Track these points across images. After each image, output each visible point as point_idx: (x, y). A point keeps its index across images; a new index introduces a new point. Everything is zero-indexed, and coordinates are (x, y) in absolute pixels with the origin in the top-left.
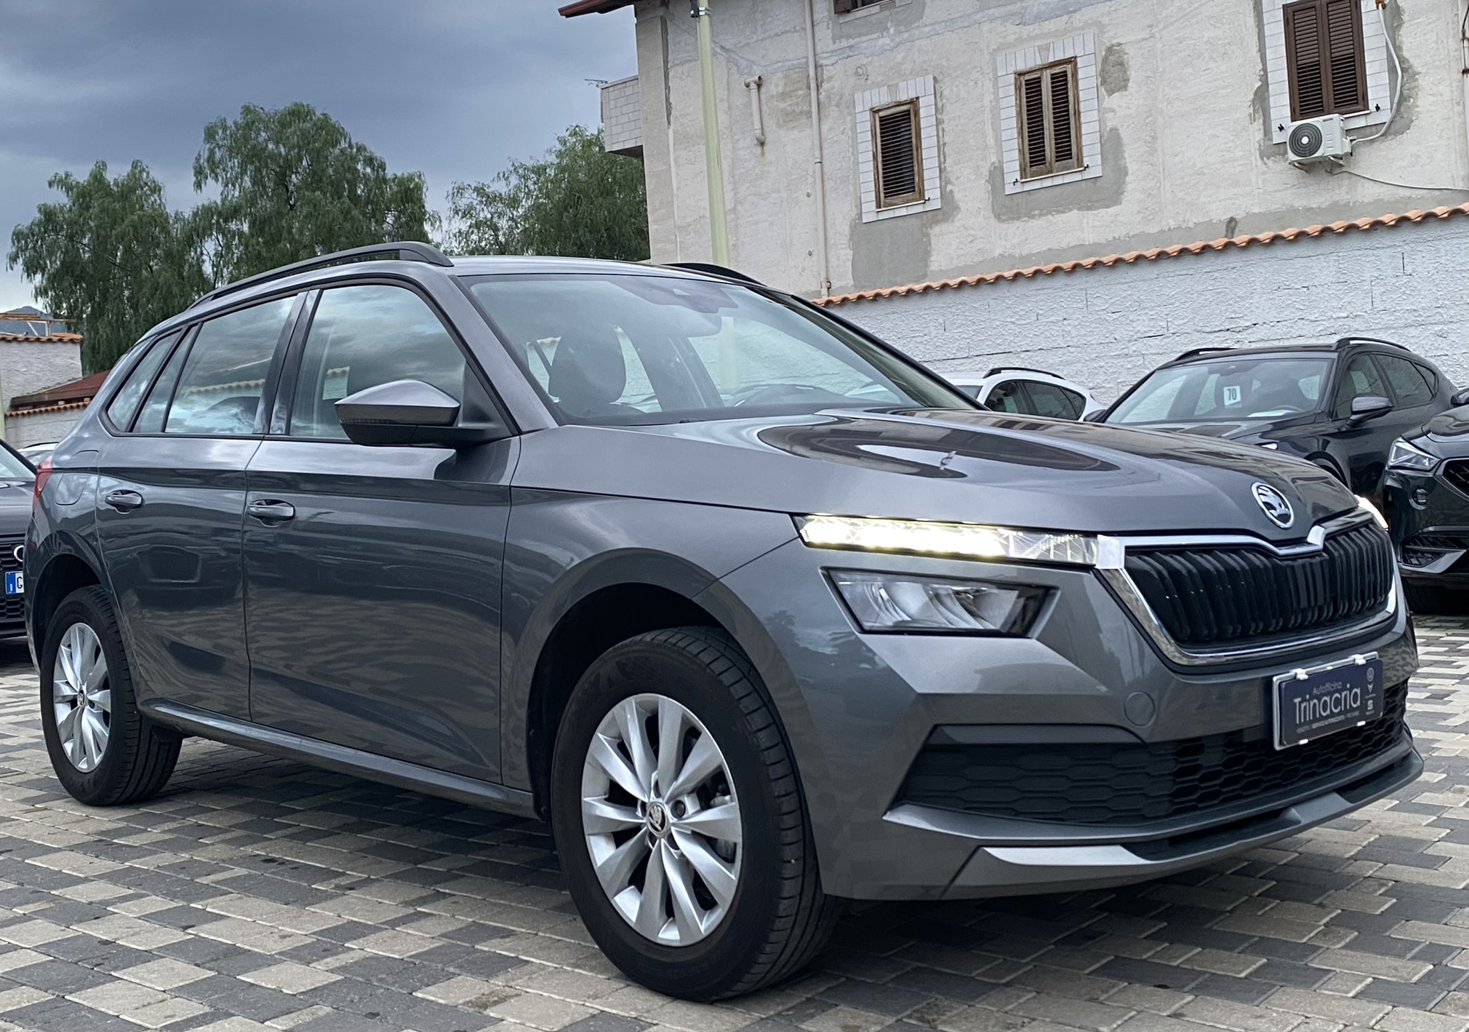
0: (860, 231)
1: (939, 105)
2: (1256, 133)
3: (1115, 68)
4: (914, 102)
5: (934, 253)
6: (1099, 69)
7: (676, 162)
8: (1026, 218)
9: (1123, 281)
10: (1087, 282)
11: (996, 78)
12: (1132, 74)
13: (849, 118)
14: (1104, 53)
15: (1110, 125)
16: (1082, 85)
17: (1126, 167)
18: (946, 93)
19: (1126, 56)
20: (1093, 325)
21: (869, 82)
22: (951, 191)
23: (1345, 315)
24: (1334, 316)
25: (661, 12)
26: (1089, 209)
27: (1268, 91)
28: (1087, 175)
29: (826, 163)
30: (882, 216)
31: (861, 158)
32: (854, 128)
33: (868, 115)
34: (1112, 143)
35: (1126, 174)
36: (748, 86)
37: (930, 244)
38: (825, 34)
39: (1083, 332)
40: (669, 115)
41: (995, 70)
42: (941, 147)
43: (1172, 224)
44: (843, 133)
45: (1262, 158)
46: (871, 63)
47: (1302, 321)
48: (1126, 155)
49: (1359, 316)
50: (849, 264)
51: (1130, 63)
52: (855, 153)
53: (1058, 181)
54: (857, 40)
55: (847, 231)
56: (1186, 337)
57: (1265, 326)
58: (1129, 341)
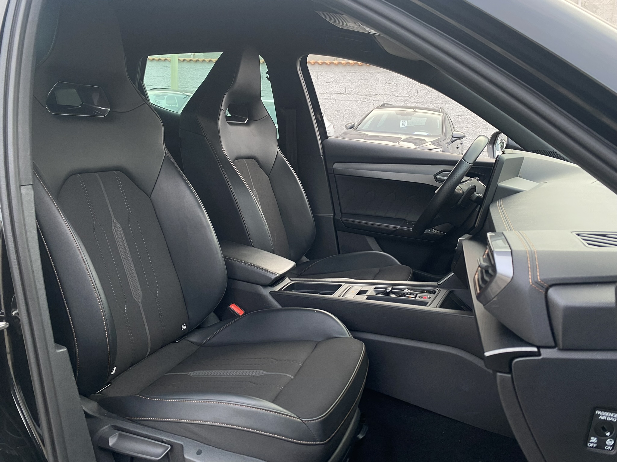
56: (351, 96)
57: (380, 95)
58: (331, 94)
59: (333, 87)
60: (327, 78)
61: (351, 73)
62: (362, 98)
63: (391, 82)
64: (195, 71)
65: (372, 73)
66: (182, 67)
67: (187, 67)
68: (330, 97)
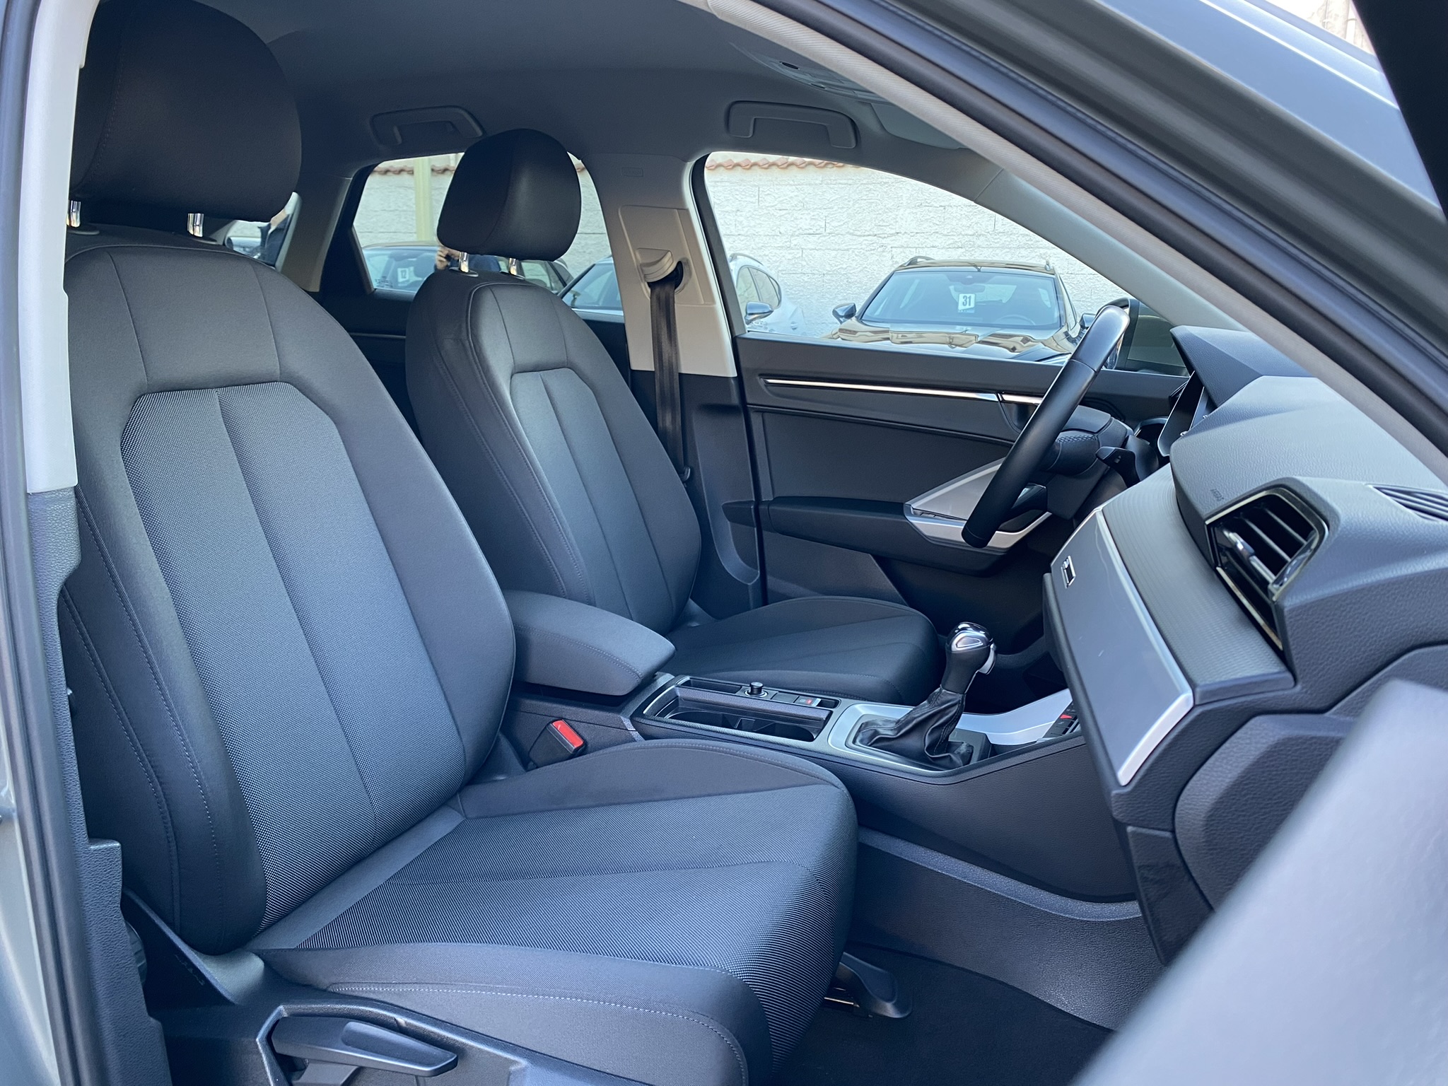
9: (791, 183)
10: (760, 180)
20: (762, 219)
23: (971, 233)
24: (963, 233)
39: (752, 224)
47: (937, 235)
49: (983, 235)
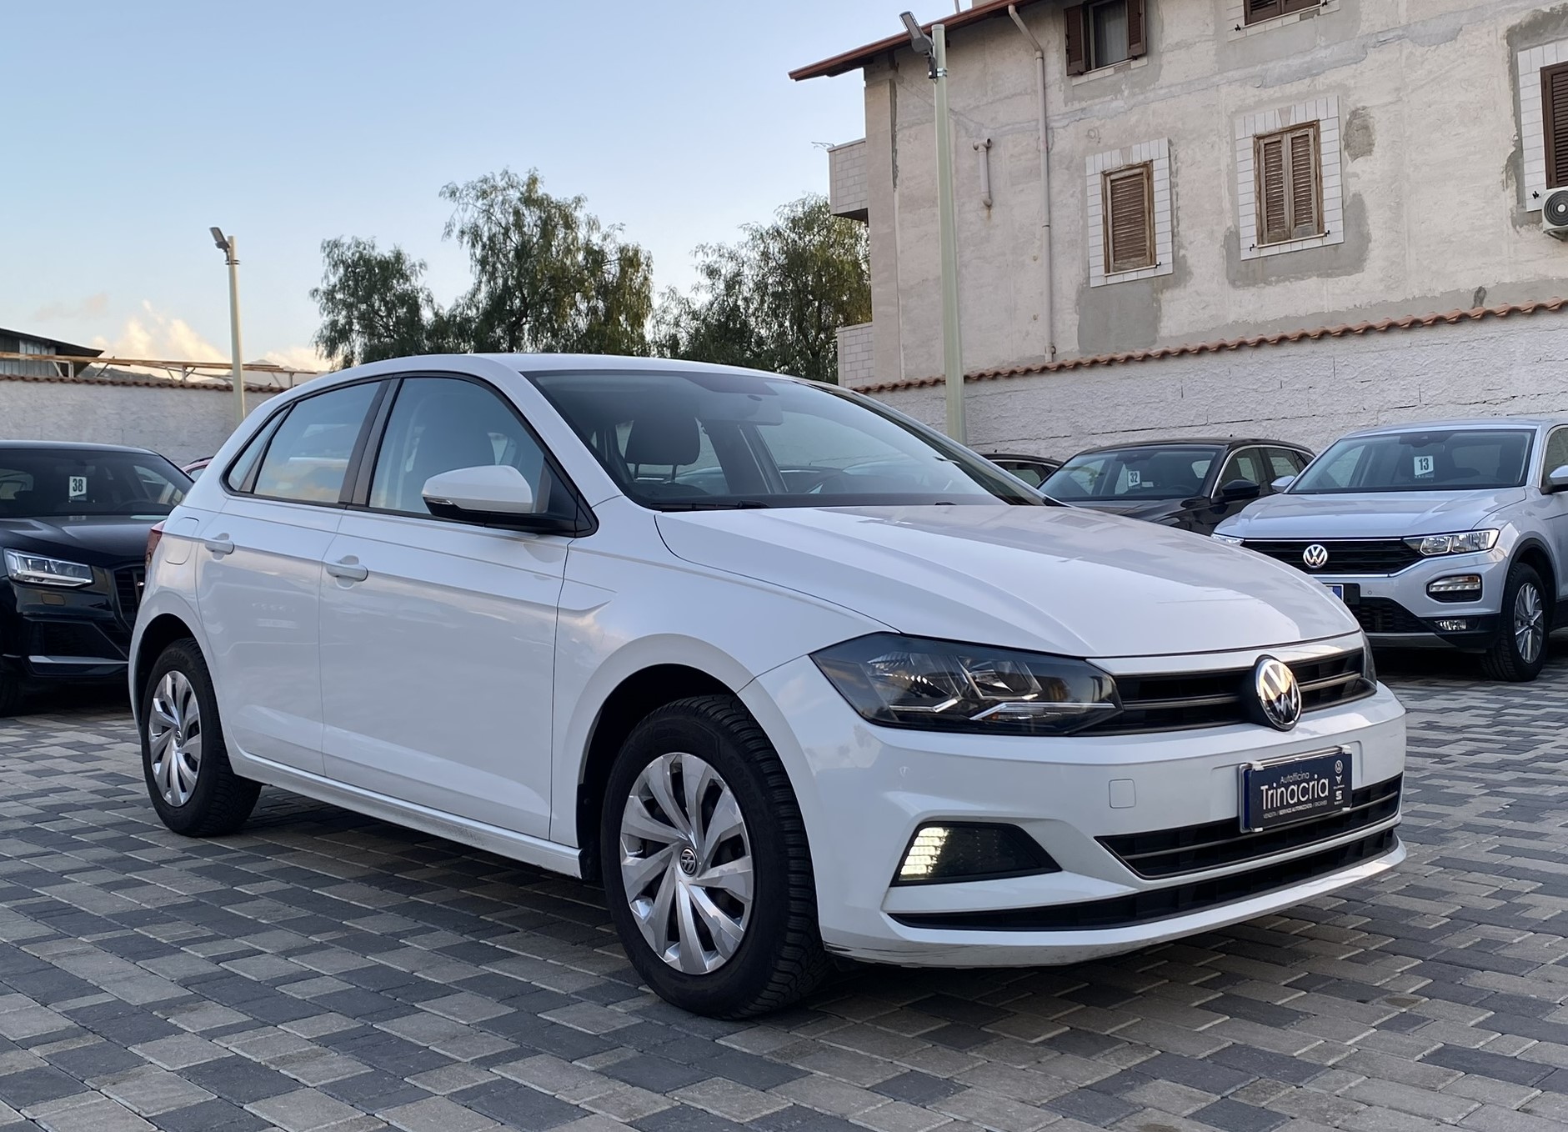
0: (1087, 295)
1: (1174, 169)
2: (1509, 200)
3: (1361, 131)
4: (1147, 165)
5: (1165, 319)
6: (1342, 134)
7: (901, 225)
8: (1262, 285)
11: (1234, 141)
12: (1380, 139)
13: (1079, 181)
14: (1348, 117)
15: (1353, 190)
16: (1324, 148)
17: (1368, 234)
18: (1181, 155)
19: (1372, 120)
21: (1101, 145)
22: (1184, 256)
25: (890, 75)
26: (1329, 276)
27: (1522, 156)
28: (1328, 241)
29: (1054, 227)
30: (1111, 280)
31: (1091, 222)
32: (1084, 192)
33: (1098, 179)
34: (1354, 210)
35: (1370, 241)
36: (976, 149)
37: (1160, 311)
38: (1056, 95)
40: (895, 178)
41: (1233, 133)
42: (1174, 211)
43: (1417, 293)
44: (1072, 196)
45: (1514, 227)
46: (1104, 125)
48: (1369, 222)
50: (1075, 329)
51: (1376, 127)
52: (1085, 217)
53: (1297, 246)
54: (1089, 102)
55: (1073, 296)
56: (1440, 409)
57: (1525, 398)
58: (1379, 411)
59: (1382, 391)
60: (1362, 369)
61: (1429, 347)
62: (1473, 411)
63: (1555, 356)
64: (1009, 400)
65: (1492, 338)
66: (978, 394)
67: (988, 393)
68: (1375, 420)
